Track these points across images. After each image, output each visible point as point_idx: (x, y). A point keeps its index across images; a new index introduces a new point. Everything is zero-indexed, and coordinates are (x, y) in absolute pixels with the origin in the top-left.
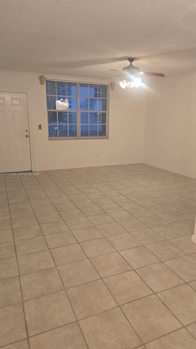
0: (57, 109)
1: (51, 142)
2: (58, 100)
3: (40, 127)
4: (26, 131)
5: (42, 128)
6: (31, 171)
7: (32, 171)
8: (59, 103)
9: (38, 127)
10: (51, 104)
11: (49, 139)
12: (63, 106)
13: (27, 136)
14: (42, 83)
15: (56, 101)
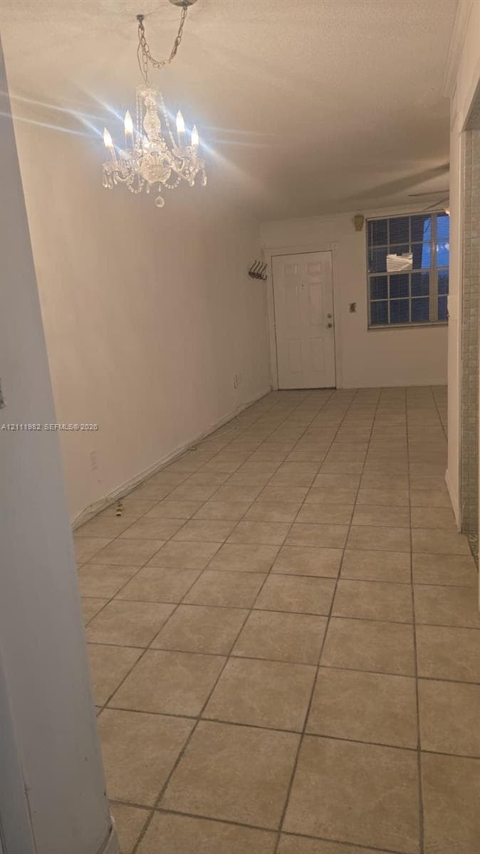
0: (389, 270)
1: (373, 334)
2: (390, 253)
3: (353, 308)
4: (329, 316)
5: (356, 309)
6: (335, 388)
7: (338, 387)
8: (392, 258)
9: (349, 307)
10: (376, 262)
11: (368, 329)
12: (401, 264)
13: (330, 326)
14: (359, 228)
15: (387, 254)
